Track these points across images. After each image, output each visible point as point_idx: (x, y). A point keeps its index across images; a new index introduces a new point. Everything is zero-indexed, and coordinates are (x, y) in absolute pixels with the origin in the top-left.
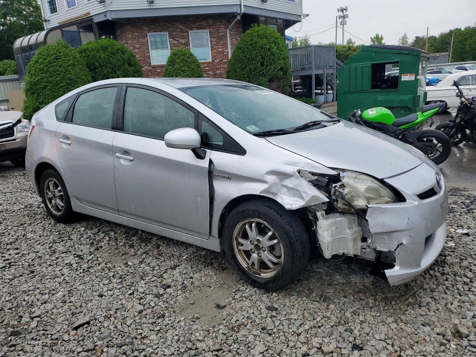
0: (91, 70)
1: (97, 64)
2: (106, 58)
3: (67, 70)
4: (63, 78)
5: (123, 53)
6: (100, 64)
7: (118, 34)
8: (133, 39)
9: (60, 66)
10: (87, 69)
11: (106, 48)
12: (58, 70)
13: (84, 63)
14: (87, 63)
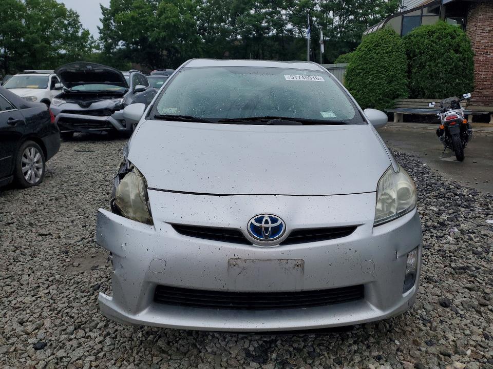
0: (409, 58)
1: (417, 51)
2: (430, 44)
3: (382, 58)
4: (376, 66)
5: (453, 38)
6: (420, 52)
7: (469, 15)
8: (485, 20)
9: (378, 54)
10: (406, 57)
11: (434, 32)
12: (373, 58)
13: (404, 49)
14: (407, 50)
